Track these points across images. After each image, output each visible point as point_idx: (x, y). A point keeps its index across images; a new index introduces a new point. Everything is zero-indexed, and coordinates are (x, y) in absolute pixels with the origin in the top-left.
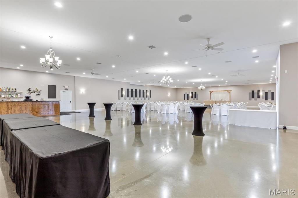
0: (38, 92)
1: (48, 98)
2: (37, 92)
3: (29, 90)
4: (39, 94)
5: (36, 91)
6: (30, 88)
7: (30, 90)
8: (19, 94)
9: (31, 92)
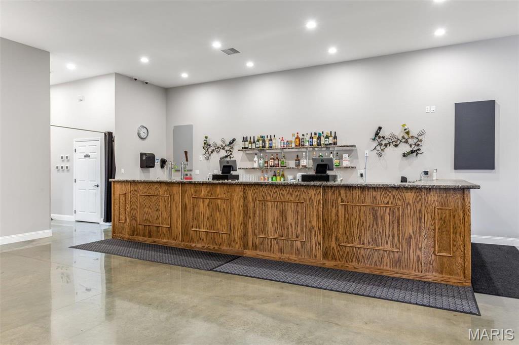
0: (410, 141)
1: (456, 168)
2: (406, 142)
3: (377, 134)
4: (412, 152)
5: (403, 138)
6: (380, 128)
7: (381, 134)
8: (346, 152)
9: (383, 143)
